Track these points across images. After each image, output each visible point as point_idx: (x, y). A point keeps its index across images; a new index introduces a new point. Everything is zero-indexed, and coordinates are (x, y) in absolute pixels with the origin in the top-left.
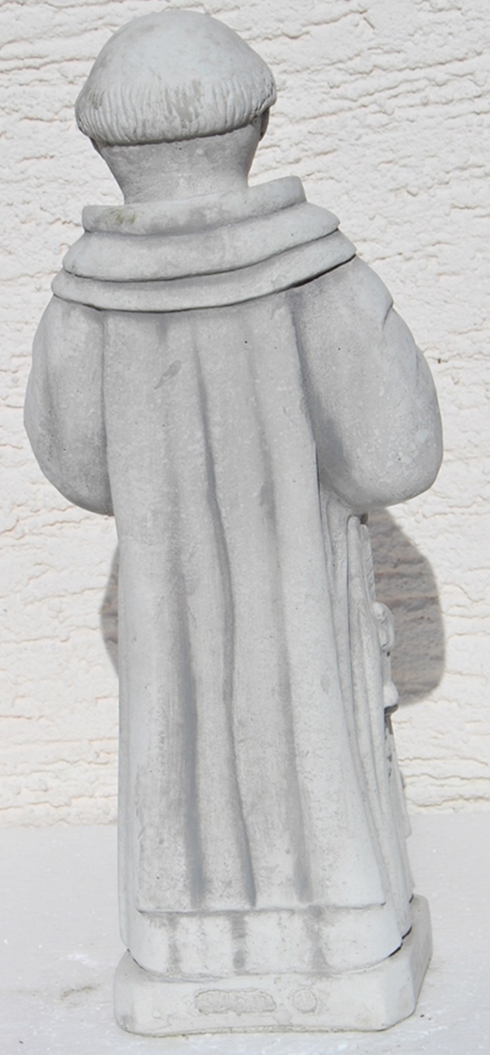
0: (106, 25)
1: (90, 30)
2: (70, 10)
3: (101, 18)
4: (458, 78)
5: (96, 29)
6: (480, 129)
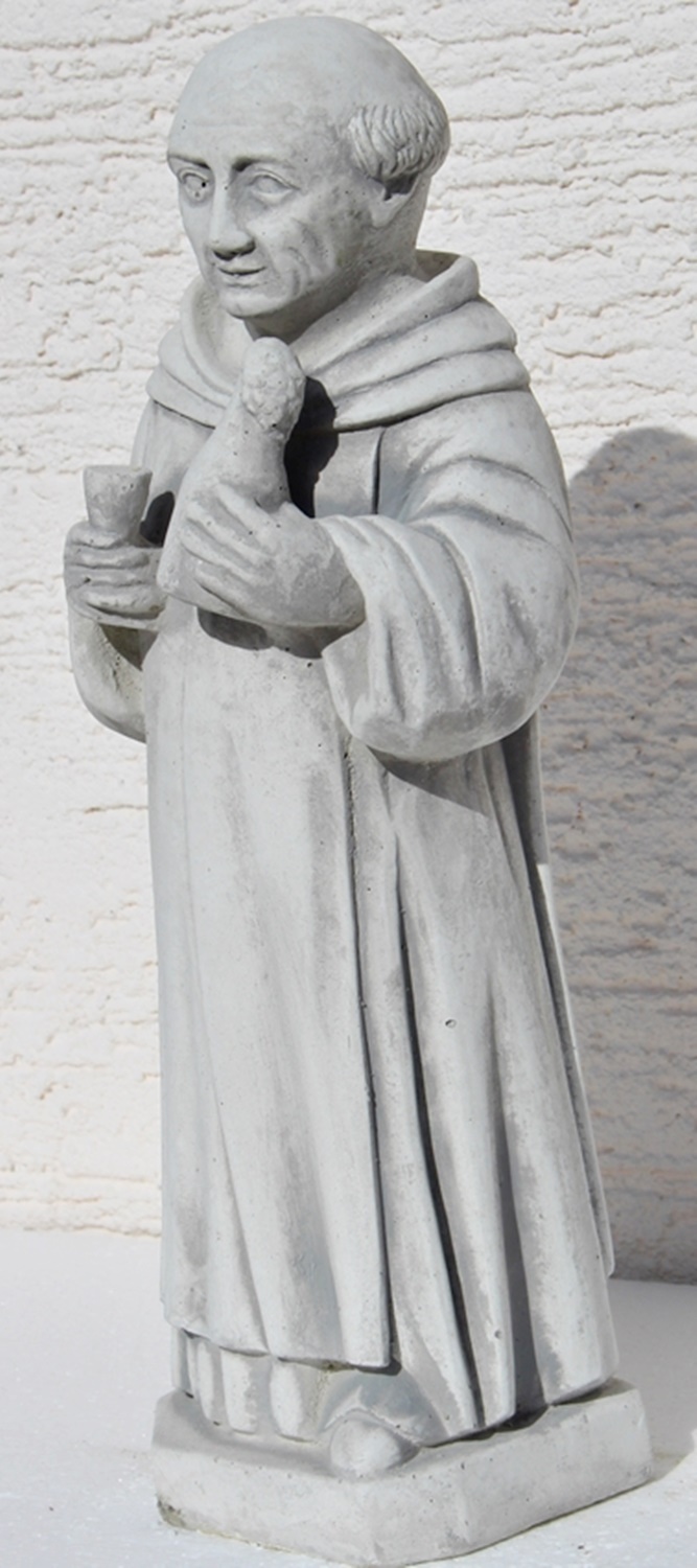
0: (505, 69)
1: (484, 76)
2: (458, 47)
3: (497, 59)
5: (492, 75)
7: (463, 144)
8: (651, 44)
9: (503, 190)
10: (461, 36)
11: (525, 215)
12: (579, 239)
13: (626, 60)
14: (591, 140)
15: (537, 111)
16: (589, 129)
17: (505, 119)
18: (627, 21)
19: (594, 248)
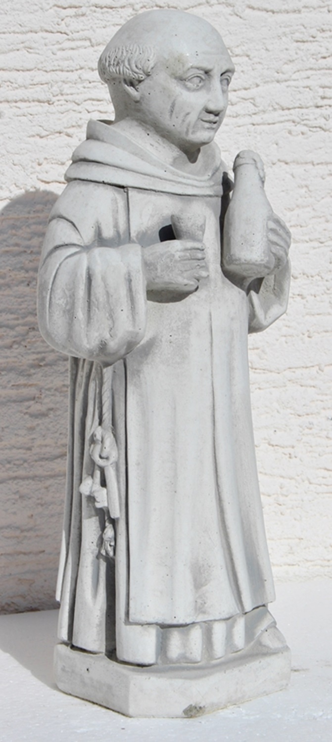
0: (25, 47)
1: (14, 50)
3: (22, 43)
4: (244, 101)
5: (18, 50)
6: (255, 135)
9: (18, 104)
10: (5, 30)
11: (32, 117)
12: (58, 129)
13: (85, 48)
14: (66, 83)
15: (41, 68)
16: (67, 78)
17: (23, 71)
18: (88, 30)
19: (64, 133)
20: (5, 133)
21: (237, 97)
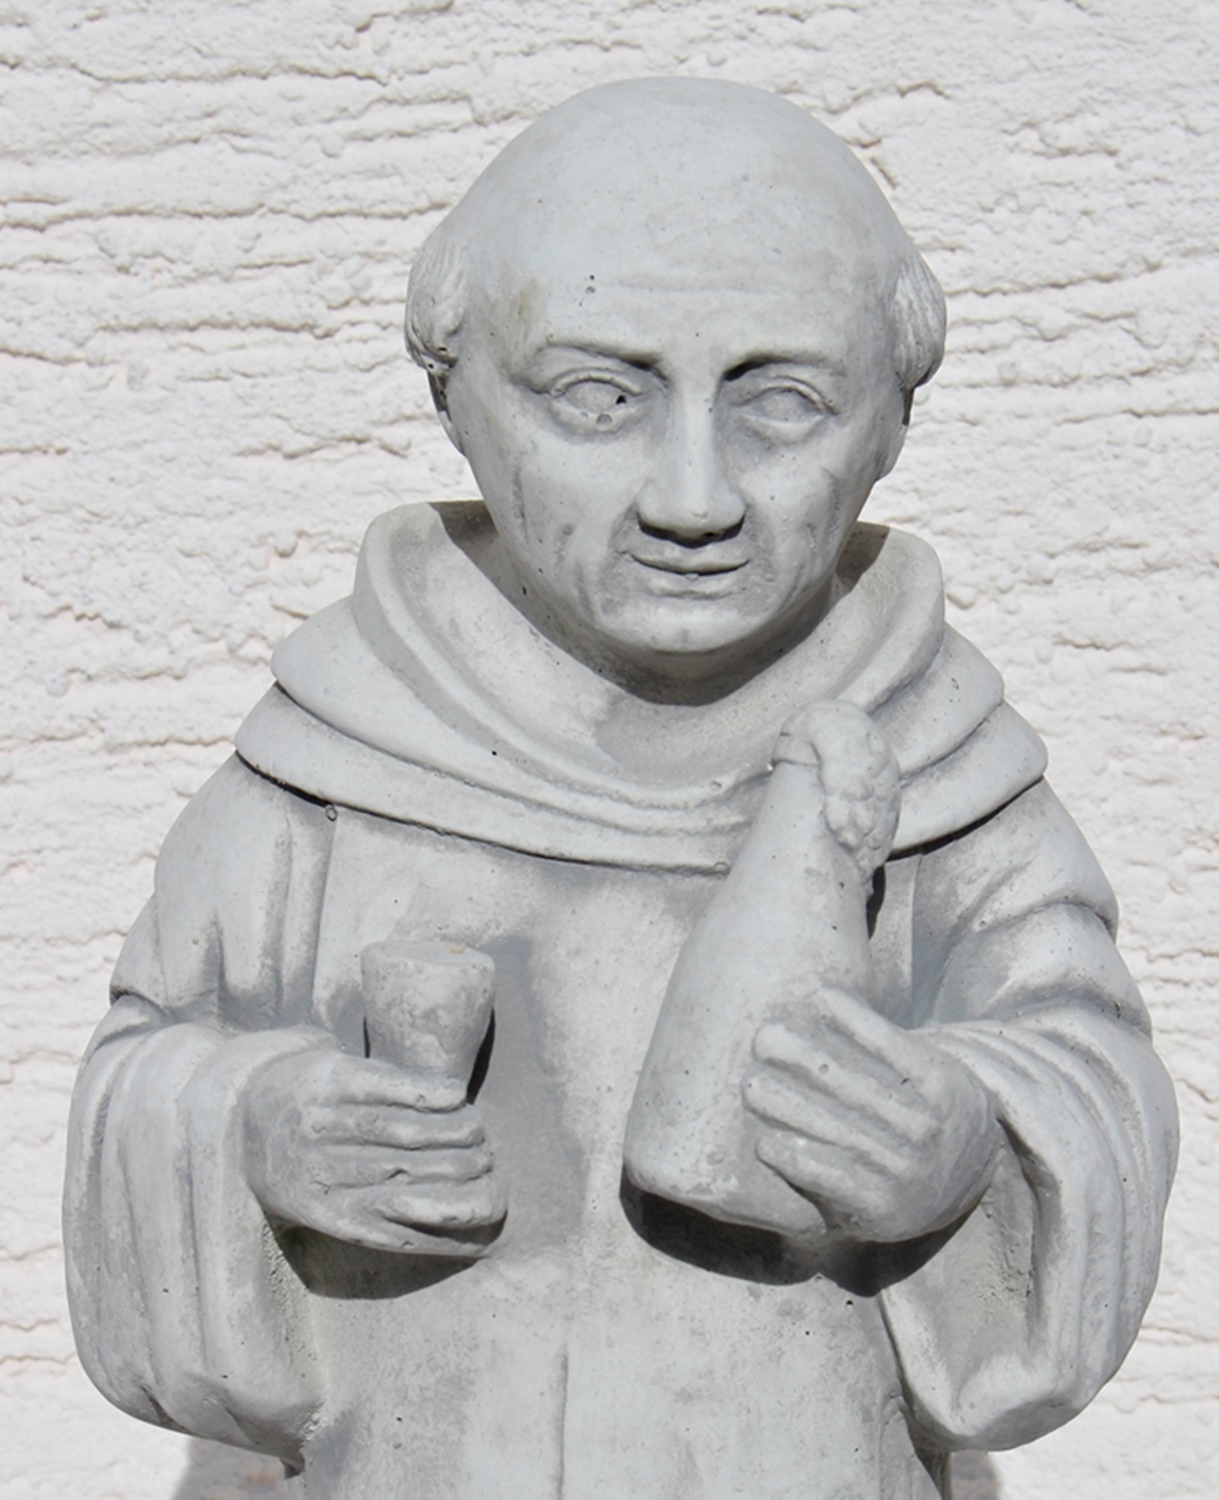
7: (135, 255)
8: (510, 107)
9: (203, 337)
10: (143, 71)
11: (249, 382)
12: (350, 425)
13: (455, 130)
14: (380, 261)
15: (282, 207)
16: (382, 243)
17: (216, 217)
18: (464, 64)
19: (376, 443)
20: (145, 442)
21: (1068, 311)
